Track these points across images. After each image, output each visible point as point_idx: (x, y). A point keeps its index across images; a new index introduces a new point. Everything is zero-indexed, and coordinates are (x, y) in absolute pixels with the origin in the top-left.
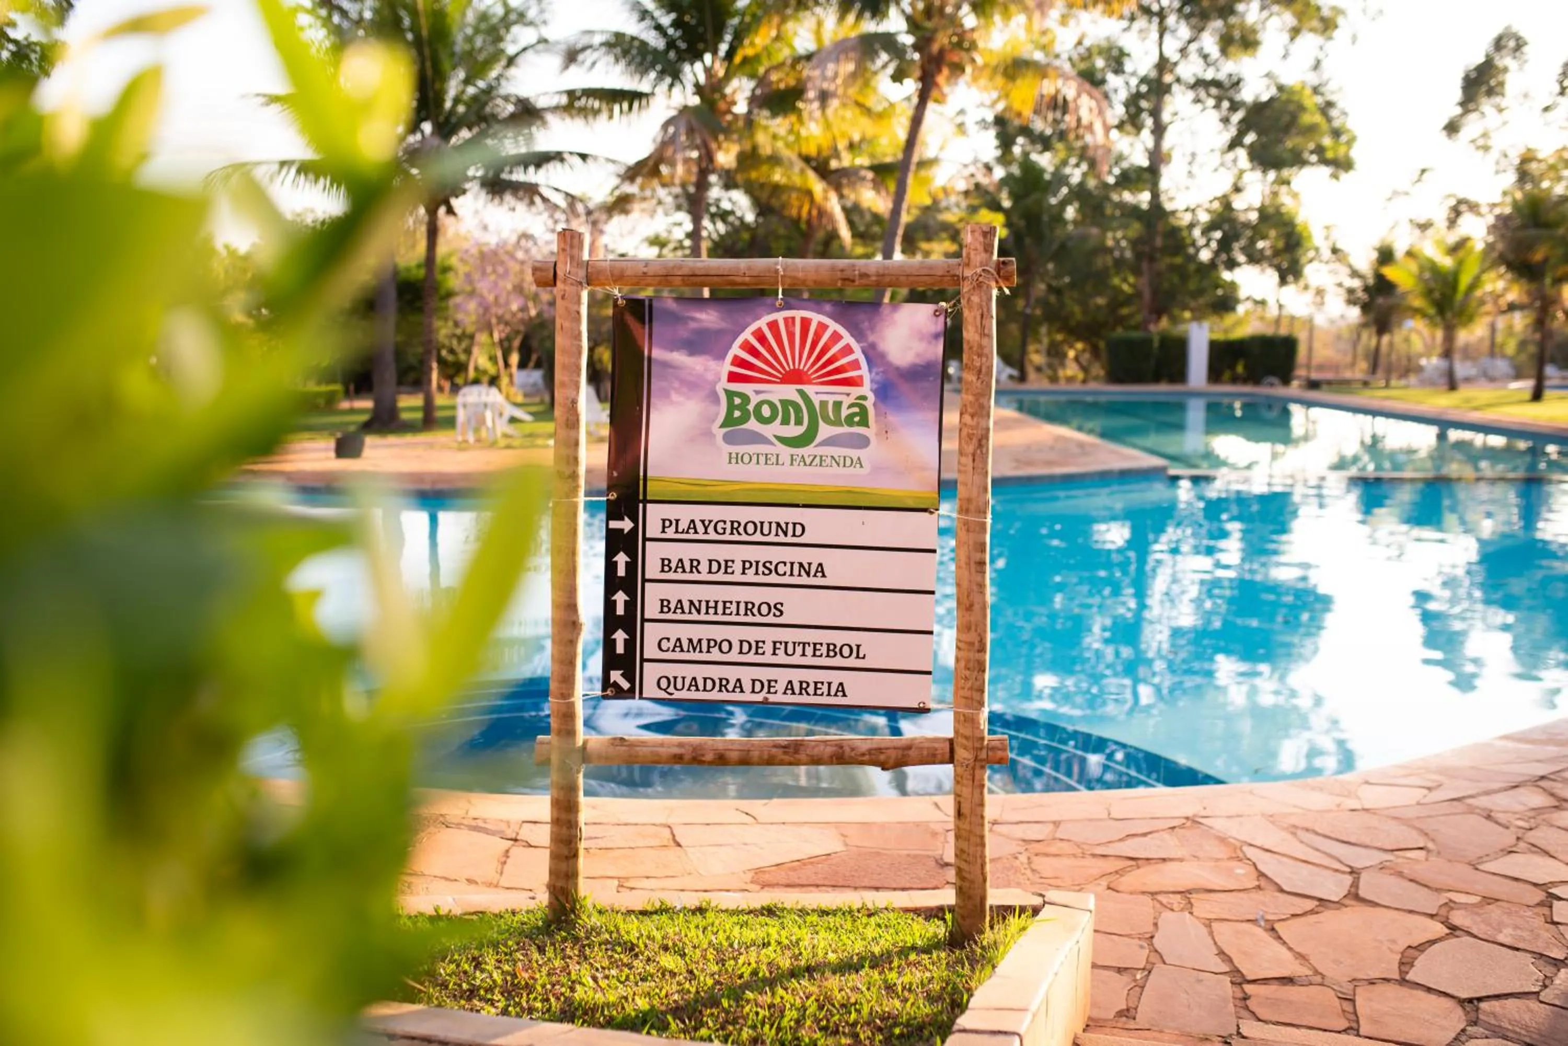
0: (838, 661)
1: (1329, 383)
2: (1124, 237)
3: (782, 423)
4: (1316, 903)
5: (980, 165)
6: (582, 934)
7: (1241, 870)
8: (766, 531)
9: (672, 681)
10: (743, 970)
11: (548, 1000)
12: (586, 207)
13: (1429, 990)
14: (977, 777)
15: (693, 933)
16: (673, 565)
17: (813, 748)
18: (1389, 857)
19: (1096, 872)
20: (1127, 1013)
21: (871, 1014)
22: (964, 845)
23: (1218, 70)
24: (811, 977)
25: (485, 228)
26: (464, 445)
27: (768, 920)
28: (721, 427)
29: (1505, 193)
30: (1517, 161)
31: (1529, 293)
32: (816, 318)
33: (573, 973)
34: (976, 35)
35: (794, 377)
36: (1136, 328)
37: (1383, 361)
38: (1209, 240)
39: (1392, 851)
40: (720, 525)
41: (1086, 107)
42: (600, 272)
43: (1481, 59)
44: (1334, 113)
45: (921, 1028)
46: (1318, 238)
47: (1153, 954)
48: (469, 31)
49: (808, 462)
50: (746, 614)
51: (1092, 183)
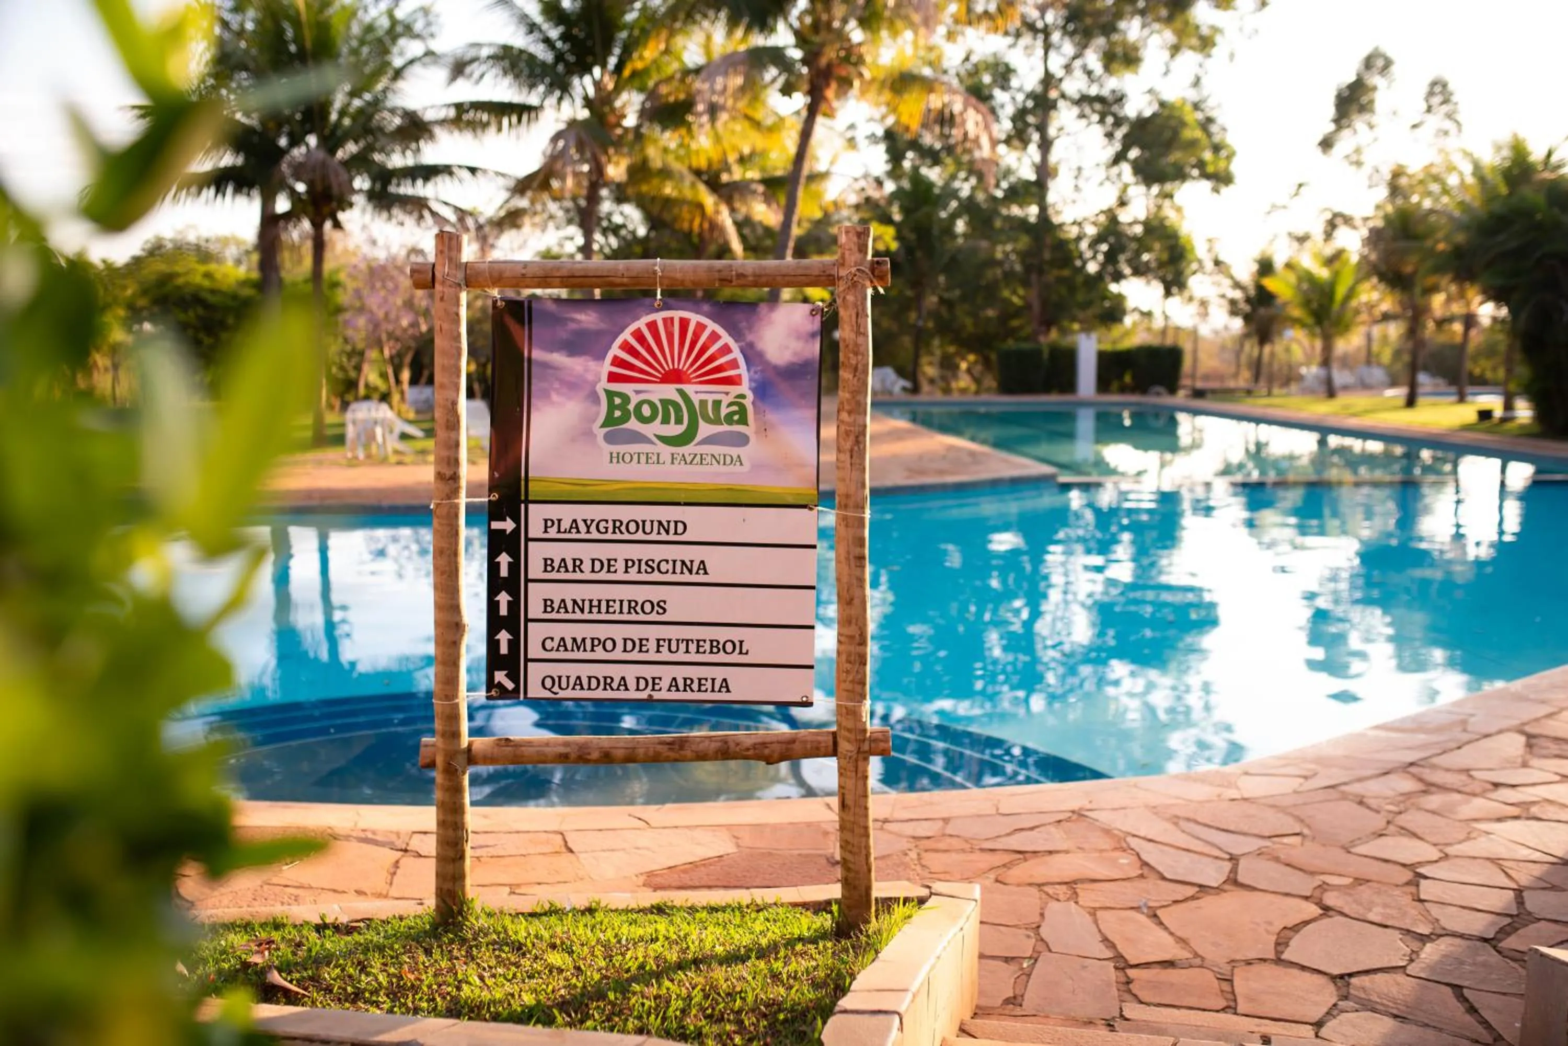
0: (721, 657)
1: (1214, 391)
2: (1013, 251)
3: (662, 423)
4: (1197, 889)
5: (871, 180)
6: (470, 936)
7: (1125, 860)
8: (648, 529)
9: (556, 681)
10: (630, 964)
11: (434, 1000)
12: (477, 221)
13: (1303, 968)
14: (860, 769)
15: (581, 931)
16: (556, 565)
17: (699, 743)
18: (1267, 843)
19: (984, 866)
20: (1014, 1001)
21: (756, 1001)
22: (849, 837)
23: (1101, 86)
24: (698, 968)
25: (374, 243)
26: (355, 462)
27: (656, 917)
28: (602, 426)
29: (1378, 207)
30: (1388, 177)
31: (1401, 303)
32: (694, 318)
33: (460, 972)
34: (863, 50)
35: (674, 377)
36: (1027, 339)
37: (1264, 370)
38: (1096, 253)
39: (1270, 837)
40: (602, 524)
41: (972, 121)
42: (478, 273)
43: (1352, 78)
44: (1214, 129)
45: (804, 1013)
46: (1201, 250)
47: (1040, 943)
48: (354, 43)
49: (688, 461)
50: (629, 612)
51: (981, 197)
